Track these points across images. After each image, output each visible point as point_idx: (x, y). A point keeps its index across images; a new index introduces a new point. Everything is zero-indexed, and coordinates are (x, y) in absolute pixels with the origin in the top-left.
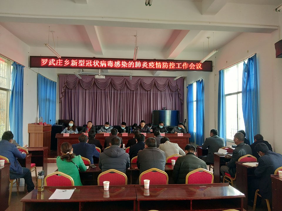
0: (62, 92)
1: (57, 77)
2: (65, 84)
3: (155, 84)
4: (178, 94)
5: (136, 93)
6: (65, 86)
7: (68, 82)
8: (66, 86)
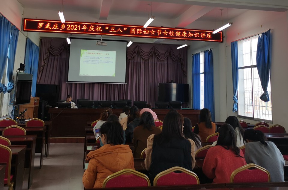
0: (45, 59)
1: (39, 40)
2: (48, 49)
3: (154, 52)
4: (181, 65)
5: (132, 62)
6: (48, 52)
7: (52, 47)
8: (50, 52)
